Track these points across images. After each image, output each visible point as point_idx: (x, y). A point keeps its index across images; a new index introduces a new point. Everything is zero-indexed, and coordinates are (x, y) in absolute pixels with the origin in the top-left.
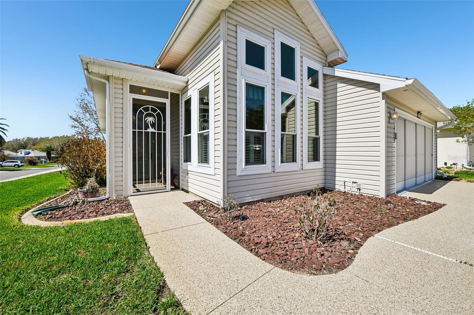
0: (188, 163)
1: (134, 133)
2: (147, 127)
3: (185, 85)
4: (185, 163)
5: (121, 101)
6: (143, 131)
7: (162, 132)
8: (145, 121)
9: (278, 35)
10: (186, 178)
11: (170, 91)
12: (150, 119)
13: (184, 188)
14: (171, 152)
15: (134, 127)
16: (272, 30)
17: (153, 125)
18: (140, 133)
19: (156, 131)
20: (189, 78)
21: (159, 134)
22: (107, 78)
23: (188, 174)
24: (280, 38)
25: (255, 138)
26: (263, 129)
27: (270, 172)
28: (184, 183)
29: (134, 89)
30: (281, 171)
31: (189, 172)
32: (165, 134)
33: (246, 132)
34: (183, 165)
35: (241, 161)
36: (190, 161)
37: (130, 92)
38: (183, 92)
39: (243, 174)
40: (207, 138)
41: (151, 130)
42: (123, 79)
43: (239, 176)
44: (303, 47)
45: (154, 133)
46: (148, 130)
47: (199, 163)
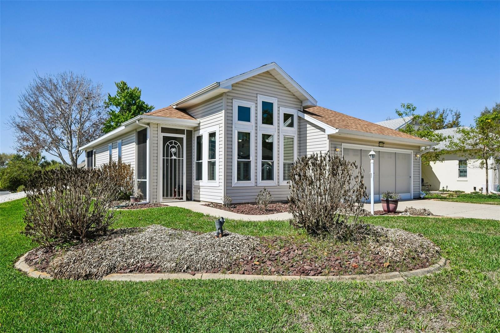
0: (200, 181)
1: (164, 159)
2: (171, 156)
3: (197, 125)
4: (197, 181)
5: (156, 139)
6: (169, 158)
7: (181, 159)
8: (170, 152)
9: (260, 97)
10: (198, 191)
11: (186, 129)
12: (173, 150)
13: (196, 199)
14: (187, 173)
15: (164, 156)
16: (256, 95)
17: (175, 154)
18: (167, 160)
19: (177, 158)
20: (201, 121)
21: (179, 160)
22: (148, 124)
23: (199, 189)
24: (261, 99)
25: (244, 164)
26: (249, 159)
27: (254, 185)
28: (196, 196)
29: (164, 130)
30: (262, 186)
31: (201, 187)
32: (182, 160)
33: (238, 161)
34: (195, 182)
35: (234, 178)
36: (201, 179)
37: (162, 132)
38: (195, 129)
39: (236, 186)
40: (214, 164)
41: (174, 157)
42: (157, 124)
43: (233, 187)
44: (280, 100)
45: (175, 160)
46: (172, 158)
47: (208, 180)
